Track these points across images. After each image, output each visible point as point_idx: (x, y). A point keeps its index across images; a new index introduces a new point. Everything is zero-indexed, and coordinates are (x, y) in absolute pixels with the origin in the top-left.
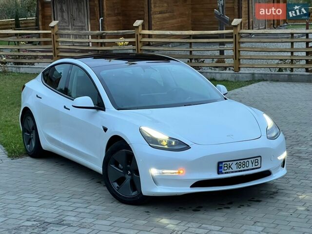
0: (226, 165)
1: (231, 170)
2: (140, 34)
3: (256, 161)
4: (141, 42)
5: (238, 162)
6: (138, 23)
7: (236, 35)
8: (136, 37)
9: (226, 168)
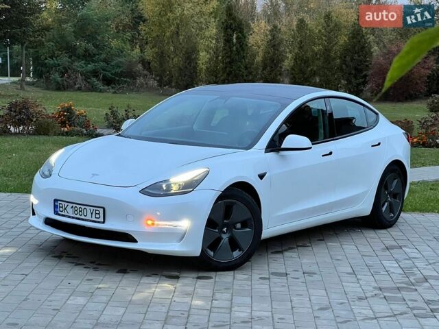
0: (61, 206)
1: (66, 214)
3: (97, 212)
5: (74, 205)
9: (61, 209)
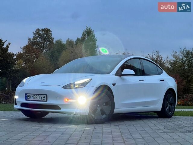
0: (28, 96)
1: (30, 99)
3: (44, 97)
5: (34, 95)
9: (28, 98)
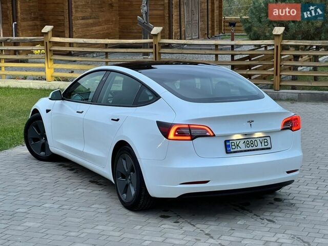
2: (50, 42)
4: (50, 50)
6: (47, 29)
7: (155, 45)
8: (45, 45)
